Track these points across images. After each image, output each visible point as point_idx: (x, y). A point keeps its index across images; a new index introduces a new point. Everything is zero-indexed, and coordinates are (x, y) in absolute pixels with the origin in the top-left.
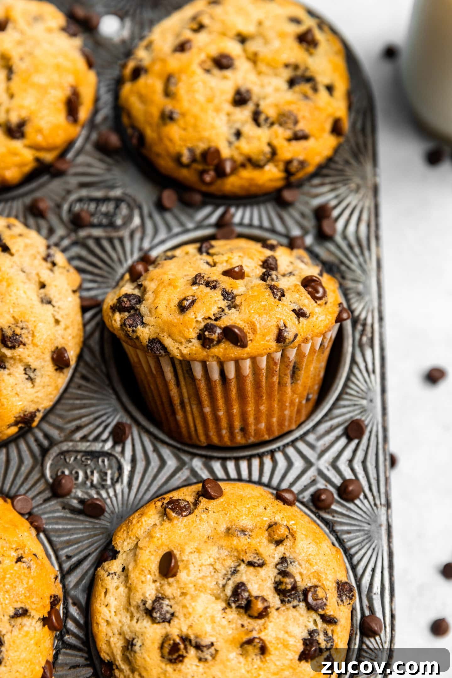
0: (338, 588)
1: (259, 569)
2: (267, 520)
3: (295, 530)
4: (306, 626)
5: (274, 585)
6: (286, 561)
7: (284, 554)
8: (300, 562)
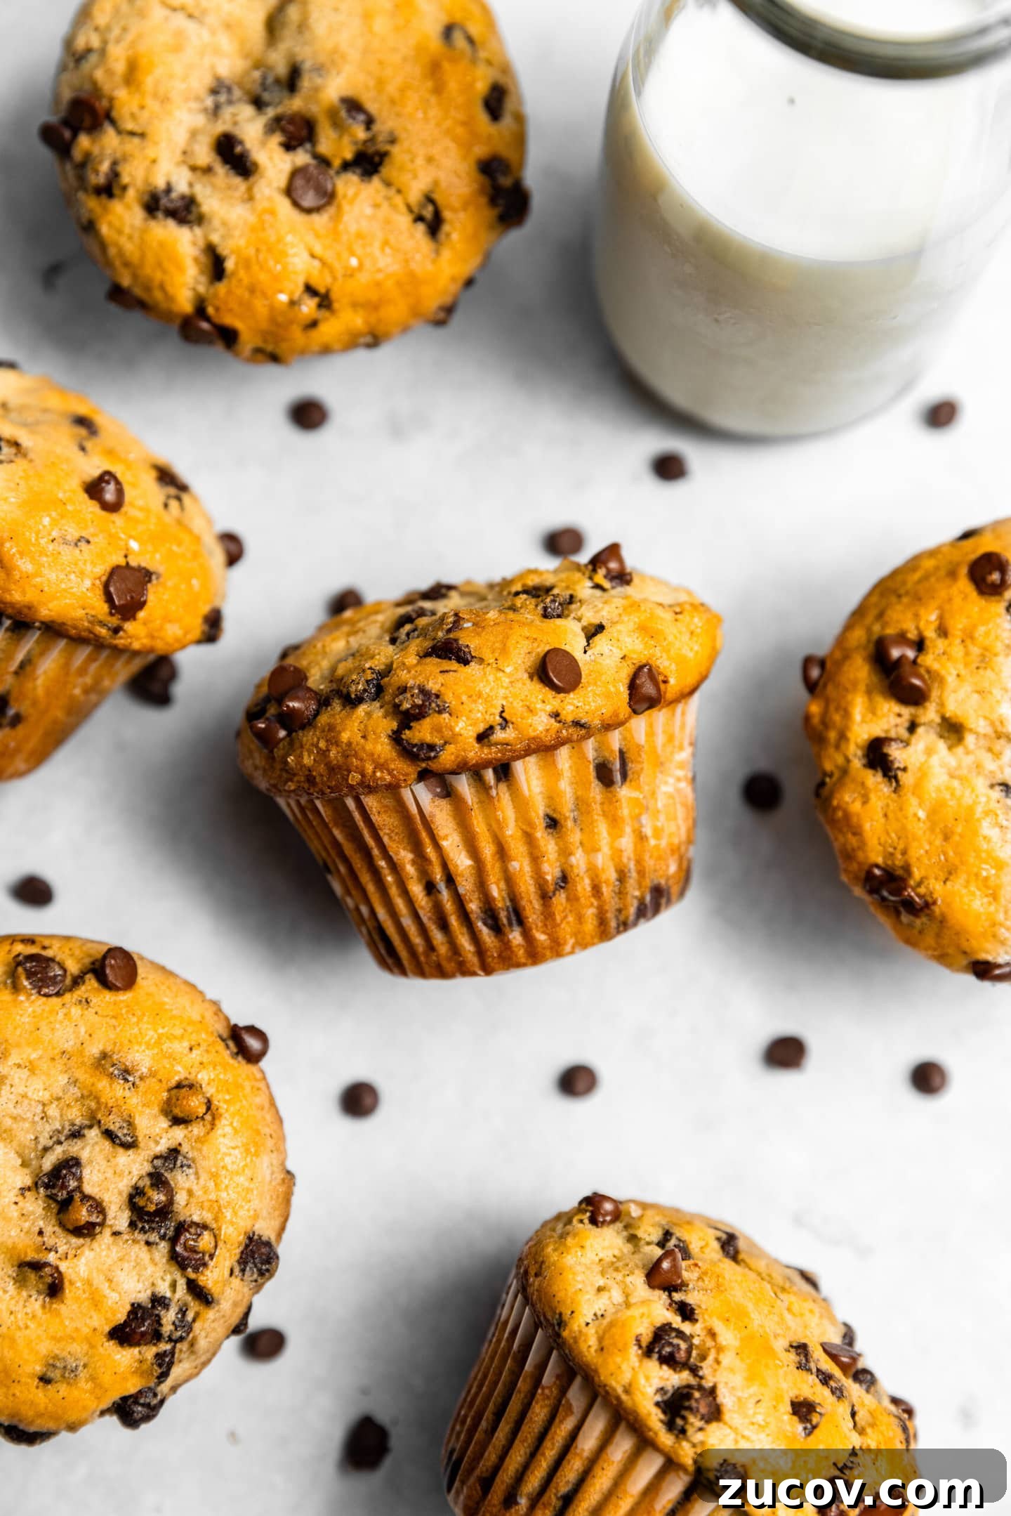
0: (247, 1246)
1: (121, 1150)
2: (179, 1072)
3: (221, 1111)
4: (153, 1284)
5: (130, 1190)
6: (176, 1159)
7: (180, 1144)
8: (200, 1171)
